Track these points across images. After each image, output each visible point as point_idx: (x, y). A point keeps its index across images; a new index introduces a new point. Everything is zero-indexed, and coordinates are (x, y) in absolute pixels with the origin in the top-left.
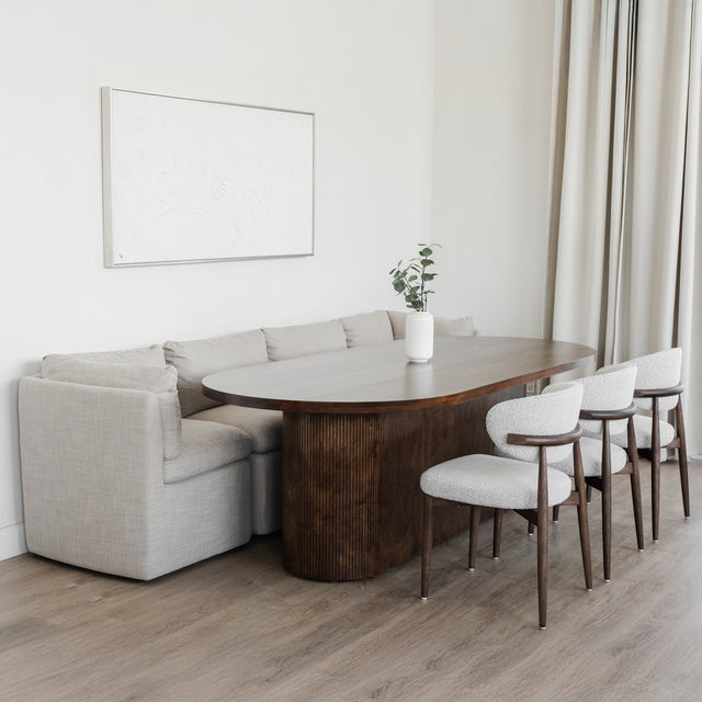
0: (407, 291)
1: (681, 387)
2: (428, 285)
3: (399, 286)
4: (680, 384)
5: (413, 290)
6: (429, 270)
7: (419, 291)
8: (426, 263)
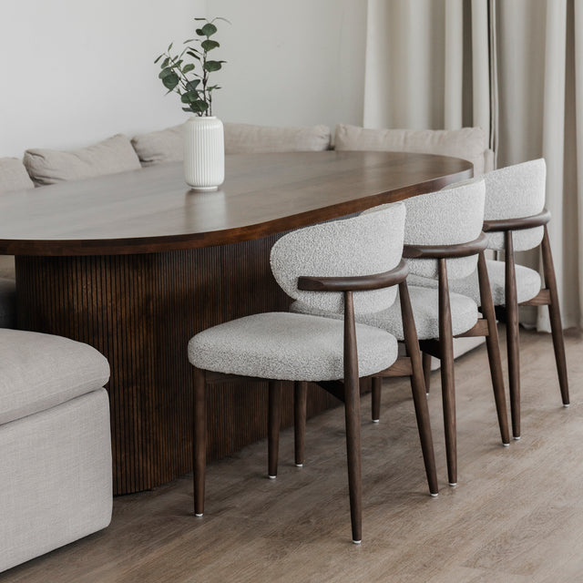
0: (181, 86)
1: (548, 215)
2: (213, 78)
3: (169, 79)
4: (545, 211)
5: (191, 85)
6: (213, 55)
7: (200, 87)
8: (209, 45)
